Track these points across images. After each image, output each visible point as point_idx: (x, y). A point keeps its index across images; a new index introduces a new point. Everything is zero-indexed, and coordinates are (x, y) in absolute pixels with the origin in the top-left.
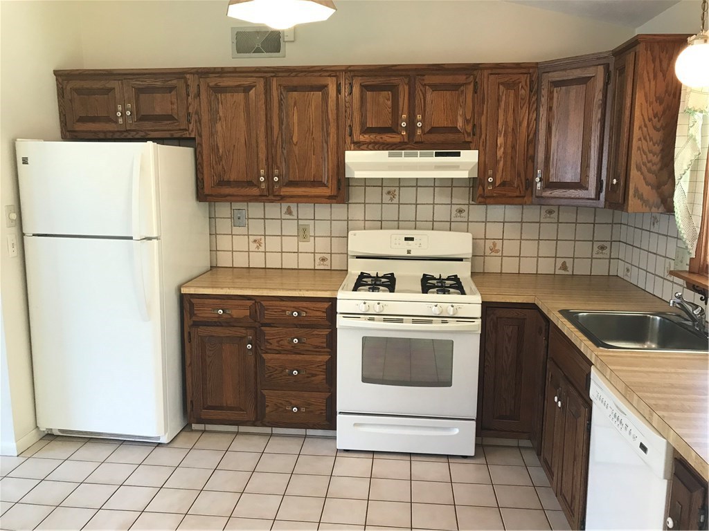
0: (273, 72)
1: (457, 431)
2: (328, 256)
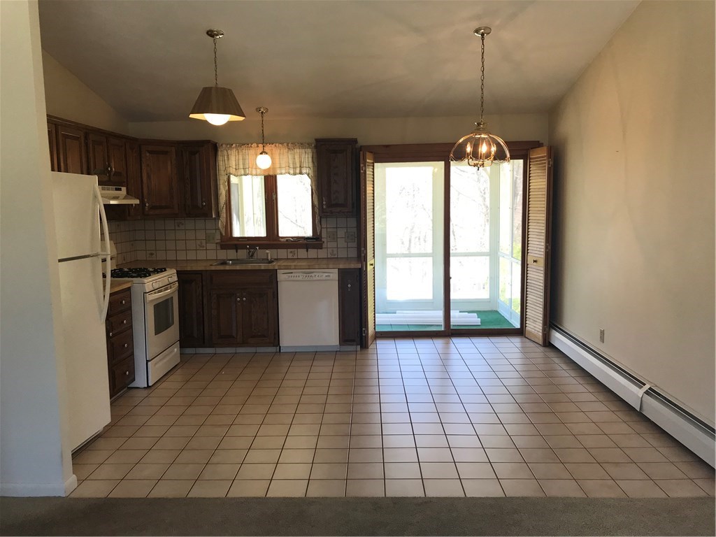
1: (176, 350)
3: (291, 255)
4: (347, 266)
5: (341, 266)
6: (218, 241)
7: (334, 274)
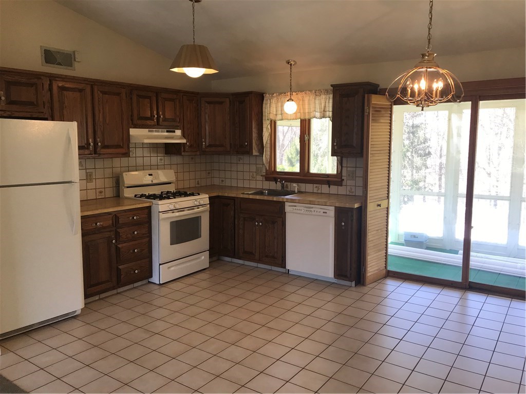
0: (93, 82)
1: (203, 257)
2: (103, 190)
3: (316, 189)
4: (342, 205)
5: (337, 205)
6: (264, 174)
7: (331, 212)
